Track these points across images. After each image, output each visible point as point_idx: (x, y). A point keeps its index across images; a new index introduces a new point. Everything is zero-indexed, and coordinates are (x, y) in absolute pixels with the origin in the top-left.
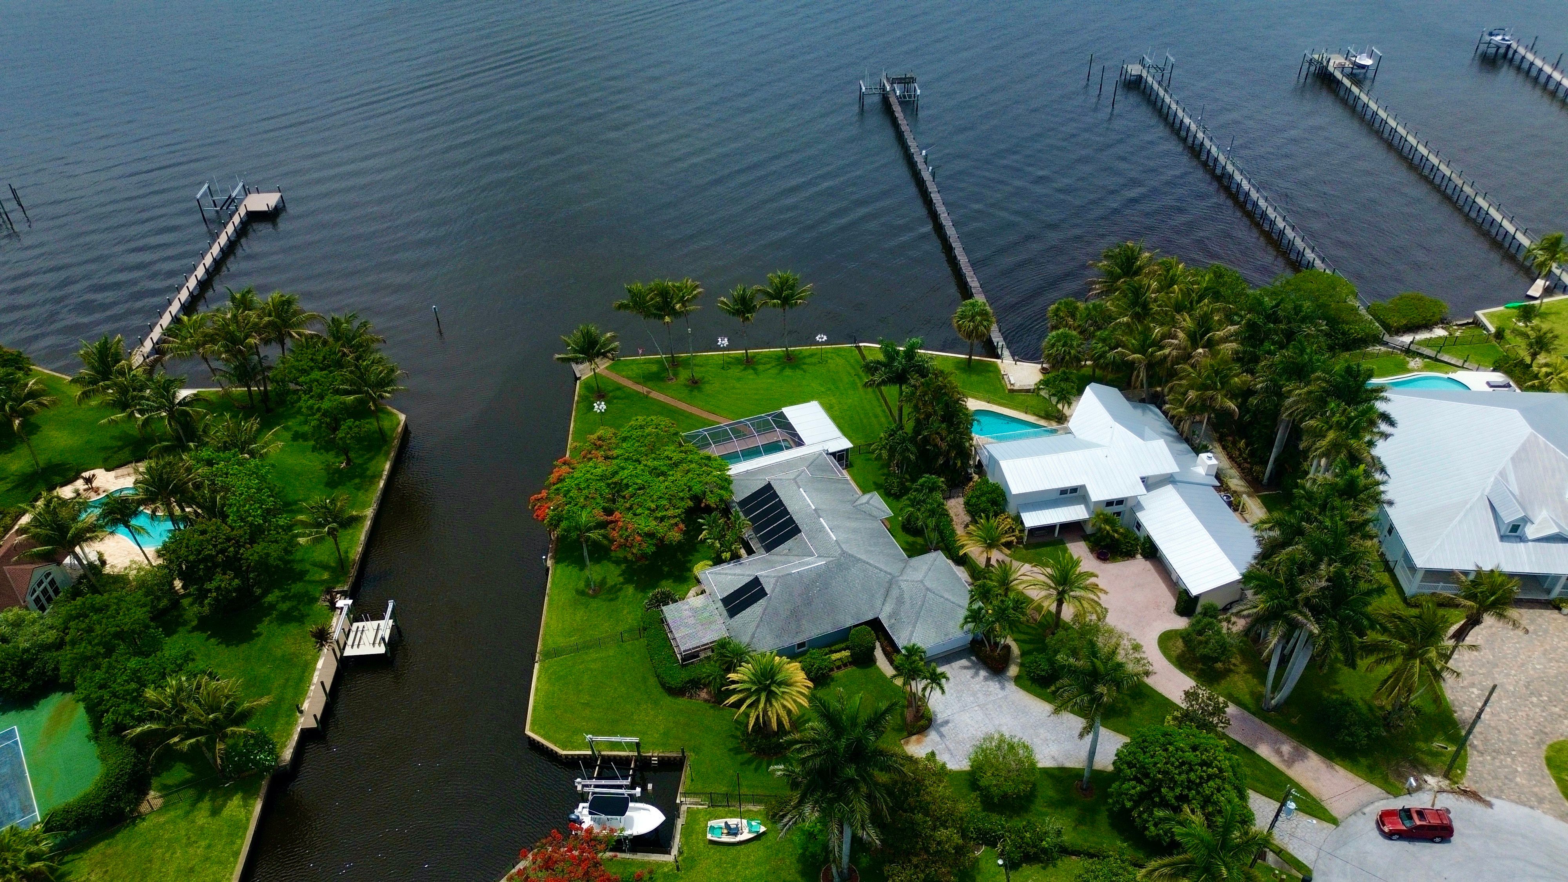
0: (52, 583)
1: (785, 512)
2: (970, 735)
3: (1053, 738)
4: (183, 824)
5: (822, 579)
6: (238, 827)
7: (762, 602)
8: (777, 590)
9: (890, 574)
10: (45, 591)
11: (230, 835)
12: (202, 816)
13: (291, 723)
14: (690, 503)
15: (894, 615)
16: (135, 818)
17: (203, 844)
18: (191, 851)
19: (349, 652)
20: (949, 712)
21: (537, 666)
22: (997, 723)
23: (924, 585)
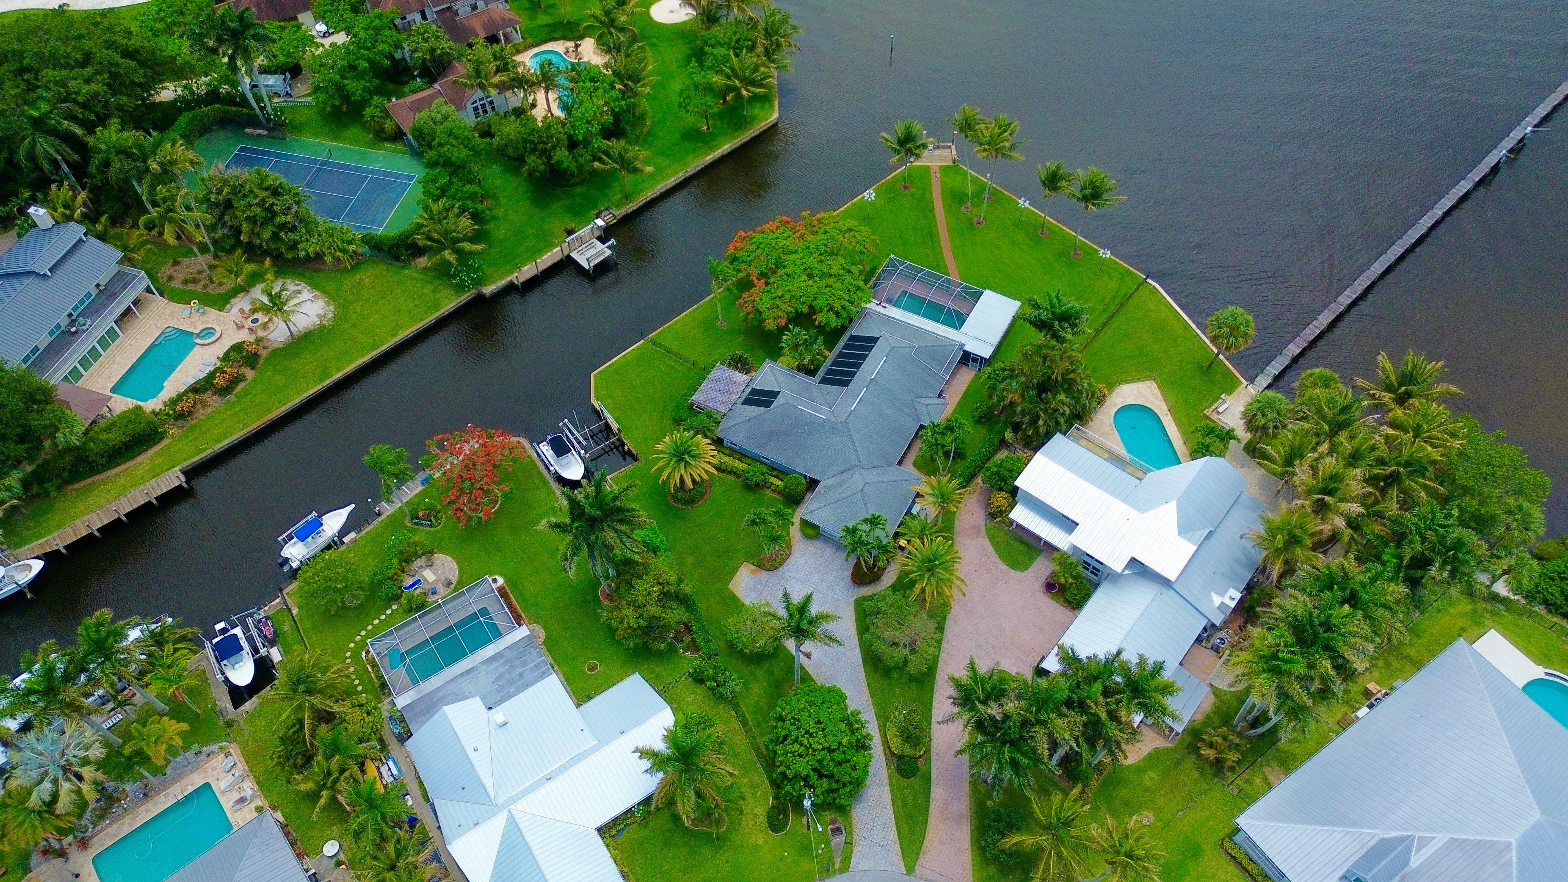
0: (491, 102)
1: (859, 365)
4: (419, 285)
5: (813, 427)
6: (436, 307)
7: (763, 409)
8: (778, 410)
9: (860, 462)
10: (483, 106)
11: (430, 308)
12: (428, 289)
13: (509, 272)
14: (806, 310)
15: (828, 488)
16: (406, 264)
17: (416, 302)
18: (409, 301)
19: (574, 255)
21: (642, 341)
23: (863, 487)
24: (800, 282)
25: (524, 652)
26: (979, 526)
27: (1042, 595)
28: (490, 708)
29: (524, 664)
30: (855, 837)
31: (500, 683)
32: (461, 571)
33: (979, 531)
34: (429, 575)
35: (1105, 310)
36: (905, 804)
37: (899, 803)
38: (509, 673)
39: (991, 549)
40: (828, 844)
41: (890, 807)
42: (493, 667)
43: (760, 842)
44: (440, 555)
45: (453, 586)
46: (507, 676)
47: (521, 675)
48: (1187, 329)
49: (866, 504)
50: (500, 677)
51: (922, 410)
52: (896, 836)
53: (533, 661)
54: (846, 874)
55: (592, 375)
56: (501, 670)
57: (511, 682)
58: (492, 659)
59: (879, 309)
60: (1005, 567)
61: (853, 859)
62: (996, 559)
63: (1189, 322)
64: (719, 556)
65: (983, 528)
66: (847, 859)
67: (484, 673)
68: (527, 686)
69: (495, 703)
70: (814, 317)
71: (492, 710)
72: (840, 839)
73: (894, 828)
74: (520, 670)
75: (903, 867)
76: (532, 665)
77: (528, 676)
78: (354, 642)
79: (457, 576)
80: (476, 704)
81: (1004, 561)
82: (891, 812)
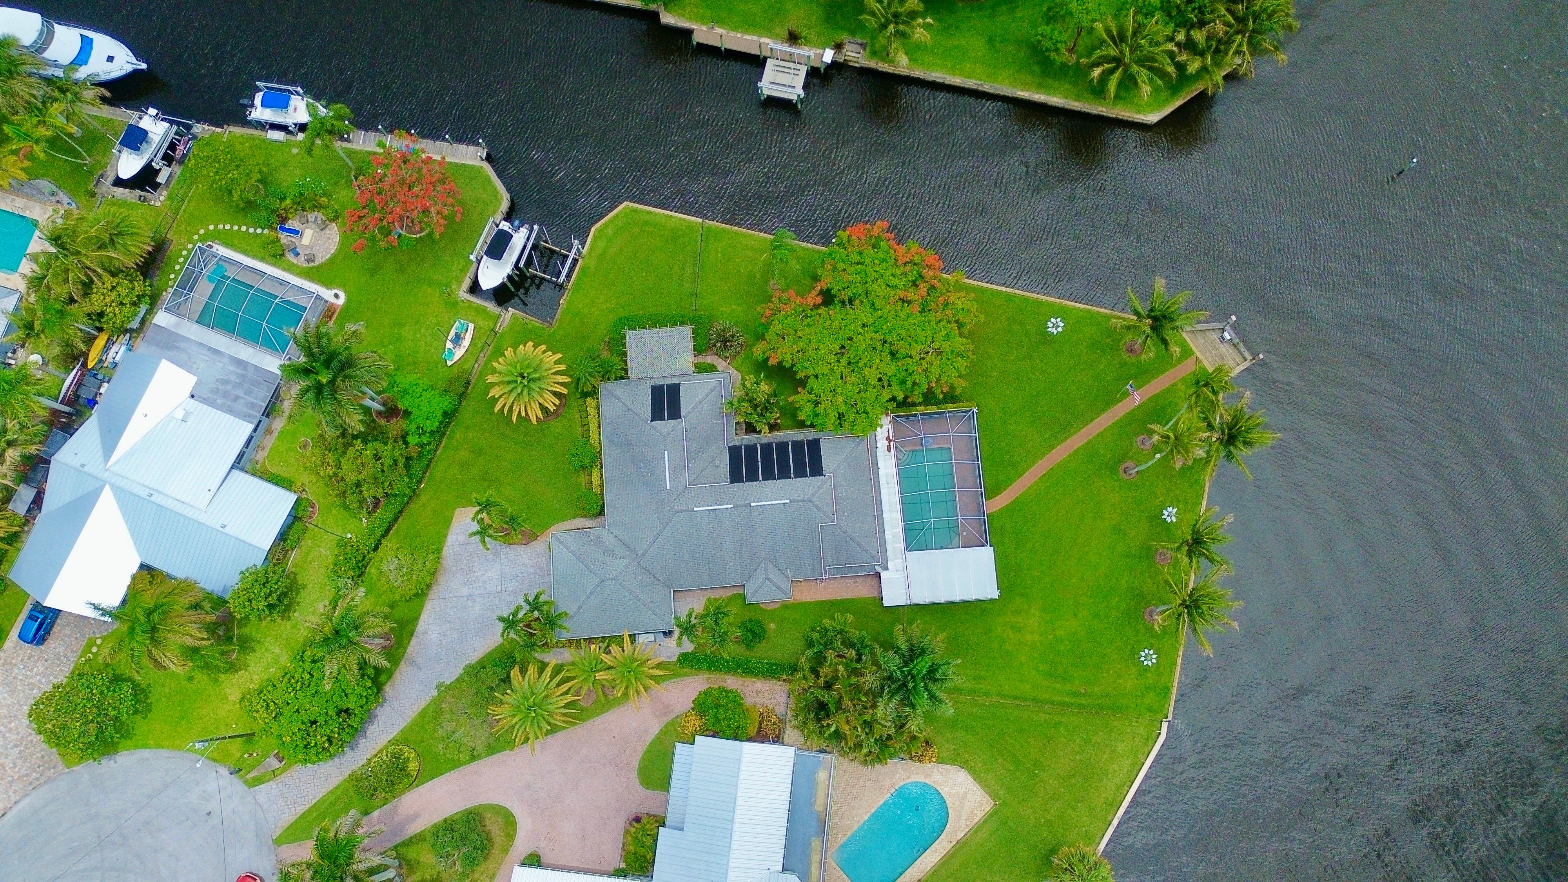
1: (769, 475)
2: (475, 569)
3: (444, 642)
5: (654, 482)
7: (651, 414)
8: (653, 432)
9: (644, 554)
13: (703, 20)
15: (599, 541)
19: (769, 64)
20: (505, 561)
21: (698, 221)
22: (478, 600)
23: (608, 579)
24: (828, 347)
25: (260, 383)
26: (672, 711)
27: (624, 819)
28: (193, 396)
29: (248, 393)
30: (283, 775)
31: (220, 387)
32: (332, 259)
33: (665, 714)
34: (308, 236)
35: (1076, 694)
36: (333, 804)
37: (332, 798)
38: (234, 387)
39: (650, 738)
40: (266, 756)
41: (325, 791)
42: (232, 368)
43: (232, 698)
44: (336, 228)
45: (312, 264)
46: (230, 387)
47: (237, 398)
48: (1111, 805)
49: (591, 593)
50: (225, 382)
51: (760, 577)
52: (302, 812)
53: (256, 398)
54: (246, 788)
55: (625, 203)
56: (233, 378)
57: (226, 395)
58: (238, 362)
59: (882, 444)
60: (636, 763)
61: (262, 786)
62: (641, 751)
63: (1126, 804)
64: (484, 479)
65: (673, 716)
66: (258, 781)
67: (221, 365)
68: (230, 411)
69: (200, 397)
70: (800, 389)
71: (192, 401)
72: (276, 764)
73: (308, 806)
74: (240, 393)
75: (278, 834)
76: (252, 400)
77: (239, 406)
78: (216, 226)
79: (324, 260)
80: (187, 381)
81: (643, 759)
82: (321, 795)
